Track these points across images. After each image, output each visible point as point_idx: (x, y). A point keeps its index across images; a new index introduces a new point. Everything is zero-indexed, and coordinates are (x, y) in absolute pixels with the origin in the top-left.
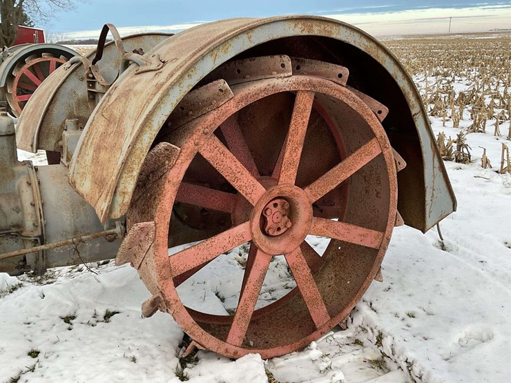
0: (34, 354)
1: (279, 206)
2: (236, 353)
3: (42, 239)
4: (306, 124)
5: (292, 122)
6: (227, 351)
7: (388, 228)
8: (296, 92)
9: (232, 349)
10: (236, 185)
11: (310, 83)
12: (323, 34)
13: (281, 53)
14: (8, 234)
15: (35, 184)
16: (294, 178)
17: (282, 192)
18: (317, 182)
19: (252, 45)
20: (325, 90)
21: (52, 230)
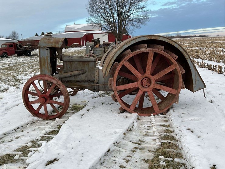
0: (94, 107)
1: (146, 80)
2: (132, 112)
3: (98, 83)
4: (152, 60)
5: (148, 59)
6: (129, 111)
7: (179, 89)
8: (149, 52)
9: (131, 111)
10: (133, 73)
11: (152, 50)
12: (155, 39)
13: (145, 43)
14: (92, 82)
15: (98, 72)
16: (150, 73)
17: (146, 76)
18: (156, 75)
19: (136, 42)
20: (156, 52)
21: (100, 82)
